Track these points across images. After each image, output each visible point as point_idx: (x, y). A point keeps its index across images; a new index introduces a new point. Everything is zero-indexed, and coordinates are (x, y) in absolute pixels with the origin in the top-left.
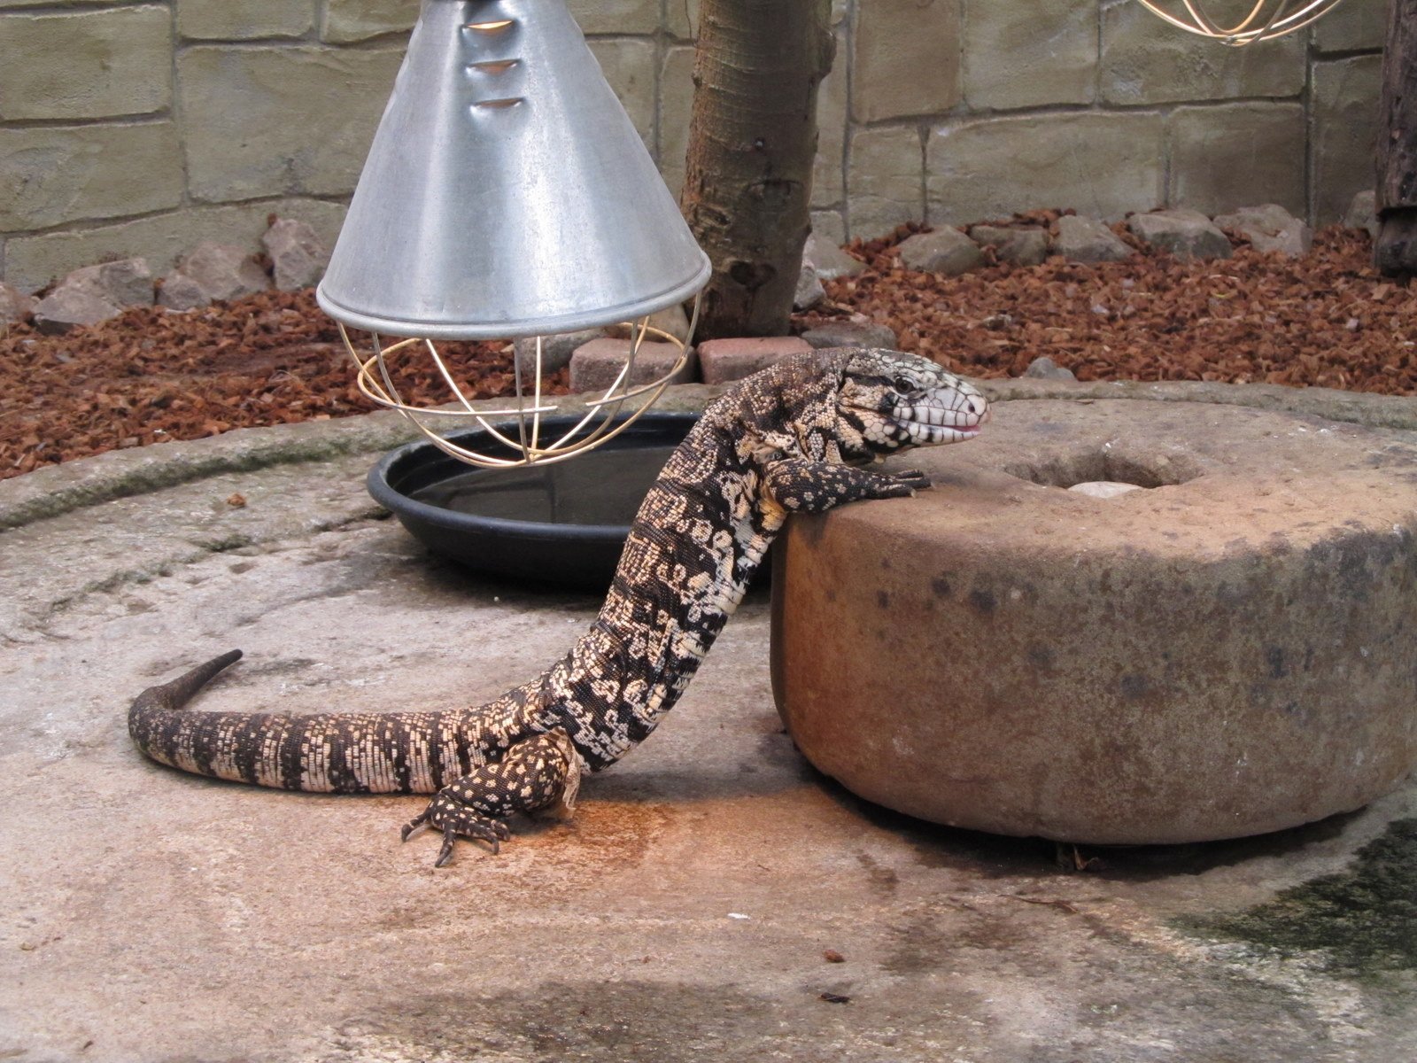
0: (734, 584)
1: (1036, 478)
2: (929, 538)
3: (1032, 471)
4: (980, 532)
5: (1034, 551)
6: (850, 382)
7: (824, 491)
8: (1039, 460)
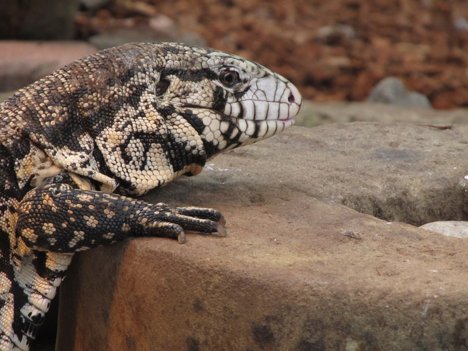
0: (15, 339)
1: (379, 213)
2: (251, 276)
3: (375, 205)
4: (311, 271)
5: (375, 295)
6: (175, 80)
7: (70, 223)
8: (384, 192)
